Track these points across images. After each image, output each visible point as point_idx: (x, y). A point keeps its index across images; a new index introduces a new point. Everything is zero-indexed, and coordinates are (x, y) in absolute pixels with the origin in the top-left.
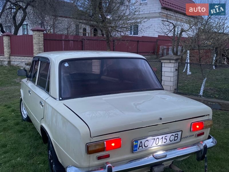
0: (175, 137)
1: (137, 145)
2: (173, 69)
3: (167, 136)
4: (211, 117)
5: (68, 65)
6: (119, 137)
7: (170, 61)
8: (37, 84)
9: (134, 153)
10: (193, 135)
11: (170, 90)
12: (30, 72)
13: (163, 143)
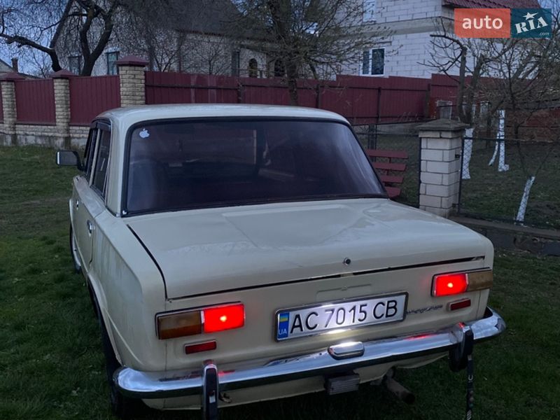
0: (388, 308)
1: (288, 322)
2: (447, 153)
3: (366, 305)
4: (489, 263)
5: (148, 135)
6: (239, 302)
7: (441, 134)
8: (93, 183)
9: (278, 341)
10: (441, 307)
11: (441, 208)
12: (85, 157)
13: (357, 322)
